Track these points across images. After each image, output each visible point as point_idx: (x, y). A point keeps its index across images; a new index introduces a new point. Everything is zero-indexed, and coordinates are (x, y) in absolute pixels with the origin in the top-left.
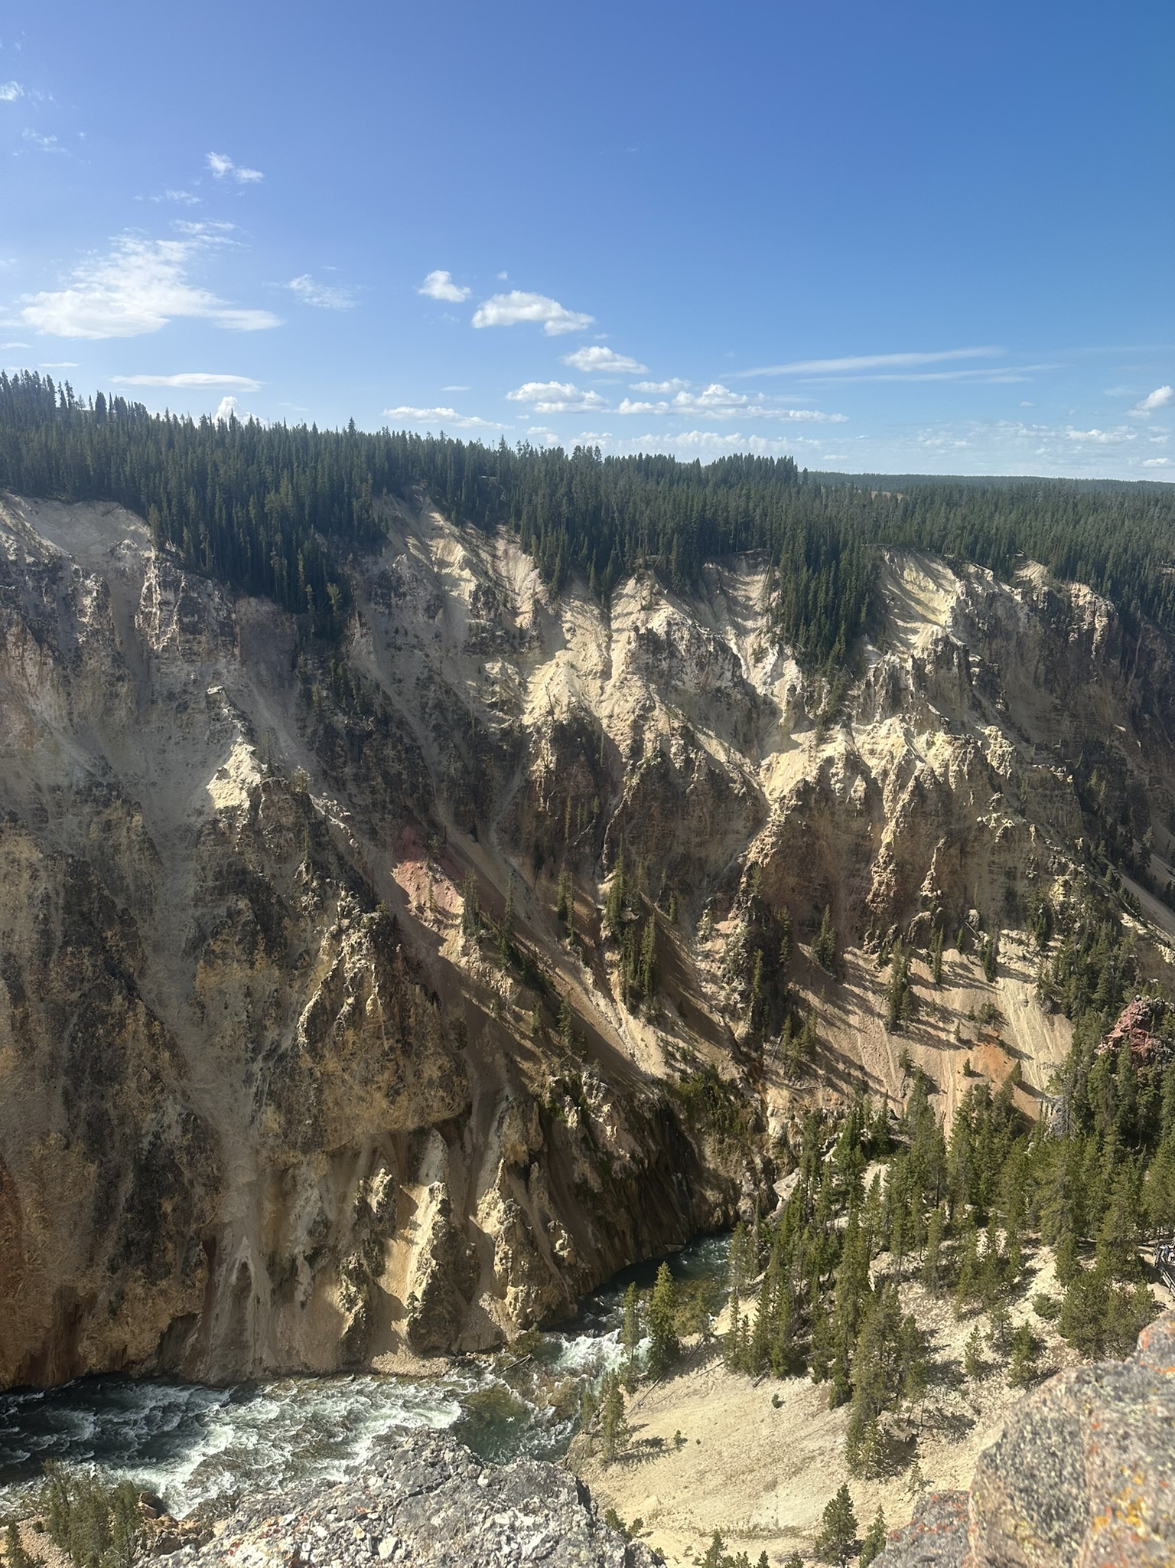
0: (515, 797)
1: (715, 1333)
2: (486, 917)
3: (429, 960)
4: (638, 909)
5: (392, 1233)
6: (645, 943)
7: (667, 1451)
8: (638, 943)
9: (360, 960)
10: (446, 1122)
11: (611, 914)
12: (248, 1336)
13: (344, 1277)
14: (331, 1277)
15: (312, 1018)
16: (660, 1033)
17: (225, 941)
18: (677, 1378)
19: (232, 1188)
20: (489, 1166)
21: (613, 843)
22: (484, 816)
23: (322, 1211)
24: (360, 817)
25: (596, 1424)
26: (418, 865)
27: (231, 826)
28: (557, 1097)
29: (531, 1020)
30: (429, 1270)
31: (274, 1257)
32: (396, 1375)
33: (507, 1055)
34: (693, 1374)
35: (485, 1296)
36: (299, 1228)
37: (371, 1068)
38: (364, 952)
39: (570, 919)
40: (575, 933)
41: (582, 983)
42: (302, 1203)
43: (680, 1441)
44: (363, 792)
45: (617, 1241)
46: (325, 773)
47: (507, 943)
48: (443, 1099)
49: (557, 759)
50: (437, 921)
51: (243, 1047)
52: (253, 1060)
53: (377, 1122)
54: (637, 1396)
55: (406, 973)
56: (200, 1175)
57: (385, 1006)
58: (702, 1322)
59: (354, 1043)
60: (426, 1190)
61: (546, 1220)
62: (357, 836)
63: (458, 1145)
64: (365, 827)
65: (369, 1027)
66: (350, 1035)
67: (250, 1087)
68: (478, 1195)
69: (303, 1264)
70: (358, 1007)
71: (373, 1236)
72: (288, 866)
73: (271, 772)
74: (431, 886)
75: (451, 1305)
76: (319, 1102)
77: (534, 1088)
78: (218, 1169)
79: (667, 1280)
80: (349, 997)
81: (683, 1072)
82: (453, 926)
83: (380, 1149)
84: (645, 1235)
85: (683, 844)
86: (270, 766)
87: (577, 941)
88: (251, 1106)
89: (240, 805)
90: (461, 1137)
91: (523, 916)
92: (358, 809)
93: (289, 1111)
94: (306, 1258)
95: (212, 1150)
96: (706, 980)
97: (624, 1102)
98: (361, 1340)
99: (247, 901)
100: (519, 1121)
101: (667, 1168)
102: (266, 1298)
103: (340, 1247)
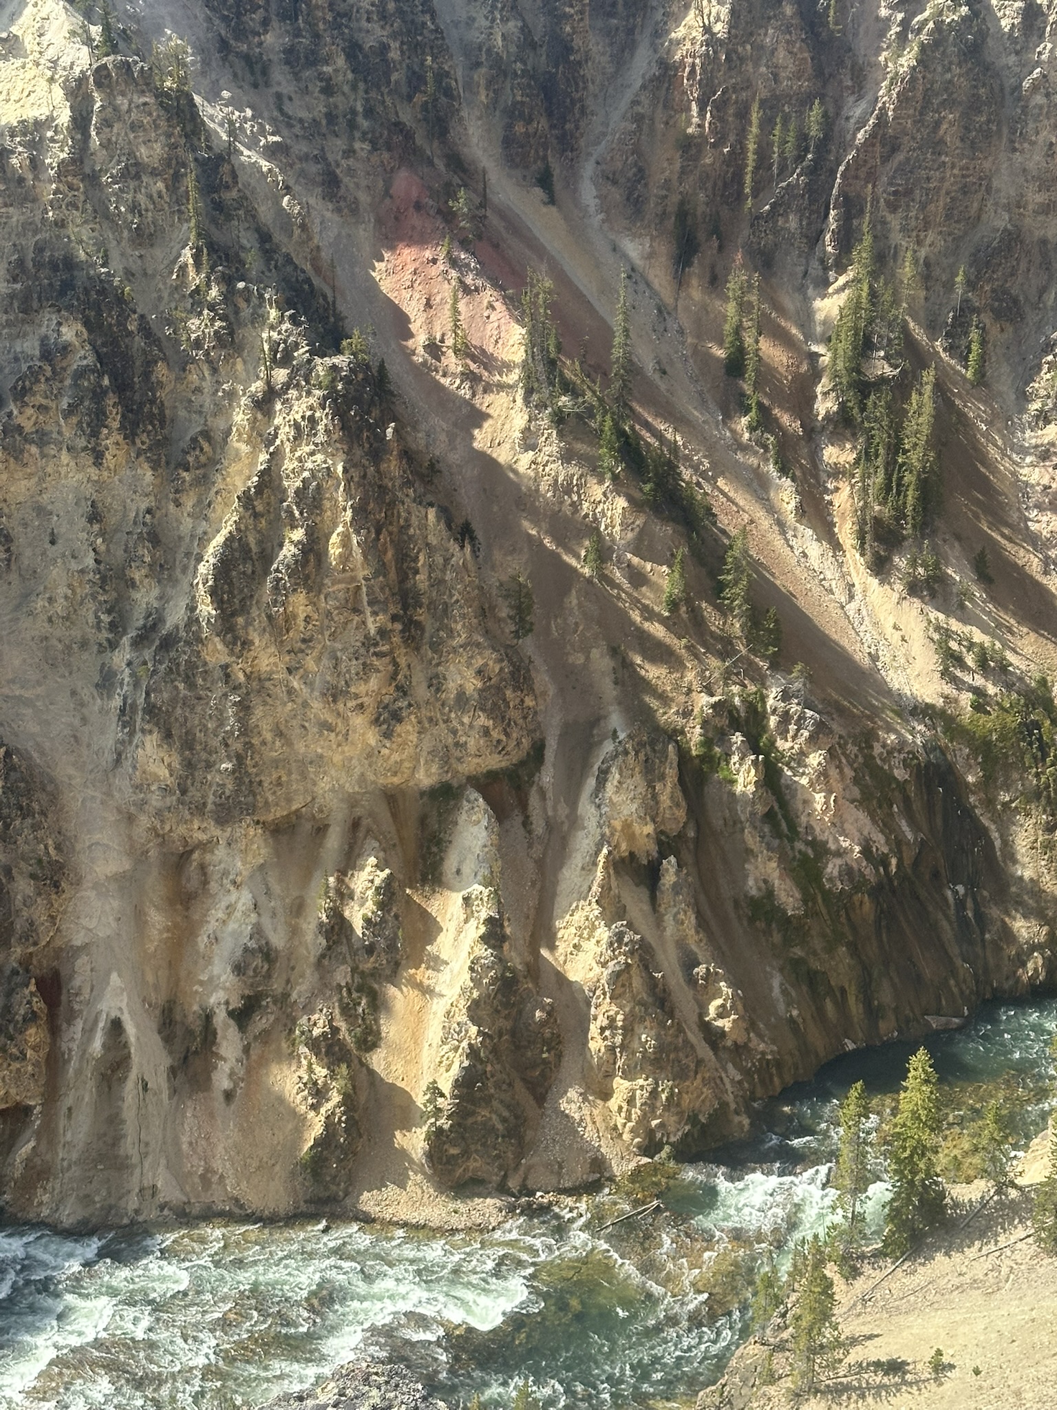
0: (635, 103)
1: (1018, 1181)
2: (571, 369)
3: (454, 457)
4: (899, 354)
5: (393, 973)
6: (911, 426)
7: (917, 1382)
8: (897, 428)
9: (312, 454)
10: (492, 776)
11: (840, 365)
12: (129, 1147)
13: (303, 1050)
14: (279, 1049)
15: (224, 568)
16: (934, 615)
17: (42, 408)
18: (939, 1257)
19: (87, 884)
20: (578, 859)
21: (851, 207)
22: (567, 144)
23: (258, 931)
24: (302, 147)
25: (780, 1328)
26: (428, 254)
27: (35, 164)
28: (716, 735)
29: (665, 584)
30: (465, 1044)
31: (171, 1010)
32: (405, 1225)
33: (614, 651)
34: (971, 1252)
35: (572, 1093)
36: (216, 960)
37: (343, 666)
38: (321, 438)
39: (750, 374)
40: (760, 405)
41: (771, 509)
42: (220, 915)
43: (940, 1367)
44: (306, 91)
45: (829, 1006)
46: (224, 46)
47: (616, 425)
48: (486, 732)
49: (733, 12)
50: (470, 377)
51: (91, 619)
52: (113, 645)
53: (358, 771)
54: (860, 1284)
55: (408, 483)
56: (24, 858)
57: (370, 548)
58: (994, 1160)
59: (307, 619)
60: (456, 899)
61: (690, 962)
62: (297, 188)
63: (519, 819)
64: (313, 169)
65: (336, 588)
66: (299, 603)
67: (110, 697)
68: (557, 911)
69: (226, 1026)
70: (313, 549)
71: (357, 979)
72: (158, 253)
73: (111, 43)
74: (456, 301)
75: (508, 1107)
76: (245, 731)
77: (668, 716)
78: (58, 848)
79: (927, 1081)
80: (293, 527)
81: (979, 692)
82: (501, 387)
83: (365, 822)
84: (885, 996)
85: (1007, 207)
86: (107, 29)
87: (765, 421)
88: (113, 733)
89: (51, 119)
90: (523, 805)
91: (650, 367)
92: (297, 130)
93: (188, 744)
94: (231, 1014)
95: (43, 813)
96: (1039, 507)
97: (852, 749)
98: (340, 1161)
99: (80, 327)
100: (638, 777)
101: (936, 875)
102: (159, 1081)
103: (294, 996)
